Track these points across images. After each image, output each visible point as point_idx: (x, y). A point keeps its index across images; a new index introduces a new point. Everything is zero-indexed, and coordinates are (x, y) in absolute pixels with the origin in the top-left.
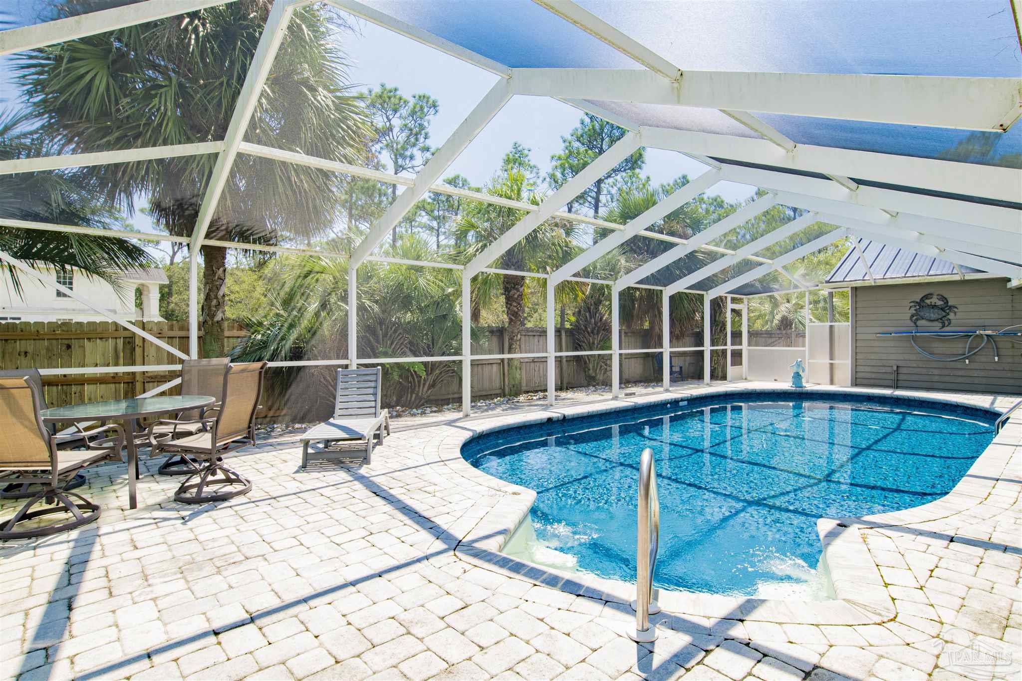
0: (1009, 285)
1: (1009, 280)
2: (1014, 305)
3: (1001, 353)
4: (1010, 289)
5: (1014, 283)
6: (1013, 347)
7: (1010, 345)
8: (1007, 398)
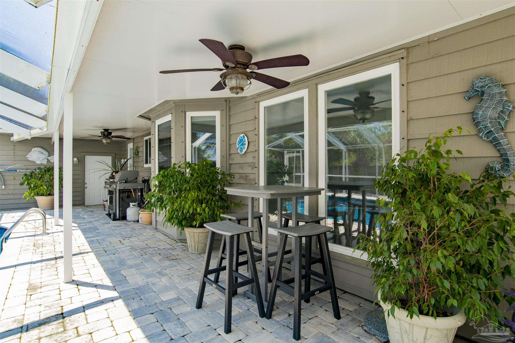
0: (12, 139)
1: (12, 135)
2: (15, 152)
3: (6, 183)
4: (13, 141)
5: (15, 138)
6: (14, 179)
7: (13, 178)
8: (10, 214)
